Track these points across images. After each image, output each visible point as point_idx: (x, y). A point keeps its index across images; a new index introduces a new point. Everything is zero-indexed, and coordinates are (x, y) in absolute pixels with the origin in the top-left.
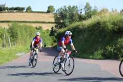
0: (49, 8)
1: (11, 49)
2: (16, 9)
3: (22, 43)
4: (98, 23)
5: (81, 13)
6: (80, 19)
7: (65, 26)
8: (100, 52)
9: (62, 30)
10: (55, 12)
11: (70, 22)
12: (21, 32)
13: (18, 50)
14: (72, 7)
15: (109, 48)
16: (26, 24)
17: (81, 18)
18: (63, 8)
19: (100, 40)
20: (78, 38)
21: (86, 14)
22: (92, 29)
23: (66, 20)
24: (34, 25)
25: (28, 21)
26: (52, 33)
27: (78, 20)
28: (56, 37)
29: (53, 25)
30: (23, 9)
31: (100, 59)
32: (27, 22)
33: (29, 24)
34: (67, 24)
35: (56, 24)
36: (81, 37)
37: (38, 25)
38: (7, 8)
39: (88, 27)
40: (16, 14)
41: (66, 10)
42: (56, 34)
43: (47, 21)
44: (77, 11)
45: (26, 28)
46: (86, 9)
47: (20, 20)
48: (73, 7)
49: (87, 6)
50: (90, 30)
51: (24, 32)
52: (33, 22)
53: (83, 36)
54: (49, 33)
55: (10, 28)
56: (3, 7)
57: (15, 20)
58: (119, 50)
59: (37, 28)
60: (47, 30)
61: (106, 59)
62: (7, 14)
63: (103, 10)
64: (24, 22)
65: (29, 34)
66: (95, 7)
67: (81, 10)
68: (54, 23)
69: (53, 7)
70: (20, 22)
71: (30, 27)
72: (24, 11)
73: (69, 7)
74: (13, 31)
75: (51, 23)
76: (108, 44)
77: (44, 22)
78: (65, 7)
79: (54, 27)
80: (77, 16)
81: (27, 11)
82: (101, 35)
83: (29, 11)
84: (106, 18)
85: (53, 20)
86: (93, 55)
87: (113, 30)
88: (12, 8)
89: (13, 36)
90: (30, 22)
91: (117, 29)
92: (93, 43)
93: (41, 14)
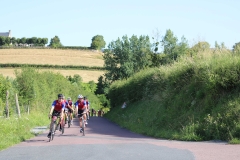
0: (93, 39)
1: (20, 120)
2: (30, 41)
3: (41, 107)
4: (190, 71)
5: (156, 49)
6: (153, 61)
7: (126, 76)
8: (193, 126)
9: (120, 83)
10: (106, 48)
11: (135, 68)
12: (40, 86)
13: (35, 121)
14: (138, 38)
15: (210, 119)
16: (51, 70)
17: (156, 61)
18: (121, 39)
19: (193, 103)
20: (150, 99)
21: (165, 52)
22: (177, 81)
23: (126, 64)
24: (66, 73)
25: (54, 64)
26: (100, 88)
27: (150, 63)
28: (108, 97)
29: (102, 73)
30: (43, 41)
31: (193, 140)
32: (51, 67)
33: (56, 71)
34: (129, 70)
35: (108, 72)
36: (156, 97)
37: (72, 73)
38: (13, 39)
39: (170, 78)
40: (31, 50)
41: (126, 44)
42: (106, 91)
43: (90, 65)
44: (148, 46)
45: (50, 80)
46: (167, 43)
47: (37, 63)
48: (141, 39)
49: (168, 37)
50: (174, 84)
51: (45, 87)
52: (64, 67)
53: (161, 96)
54: (95, 88)
55: (19, 79)
57: (29, 63)
58: (229, 122)
59: (70, 79)
60: (90, 83)
61: (204, 140)
62: (13, 51)
63: (199, 45)
64: (45, 66)
65: (56, 91)
66: (183, 38)
67: (157, 44)
68: (103, 69)
69: (102, 37)
70: (38, 66)
71: (59, 77)
72: (46, 45)
73: (134, 38)
74: (25, 84)
75: (98, 69)
76: (208, 111)
77: (84, 68)
78: (125, 38)
79: (104, 77)
80: (149, 57)
81: (51, 46)
82: (194, 95)
83: (55, 45)
84: (205, 60)
85: (101, 63)
86: (179, 131)
87: (219, 85)
88: (23, 39)
89: (24, 94)
90: (56, 67)
91: (225, 82)
92: (179, 109)
93: (79, 51)
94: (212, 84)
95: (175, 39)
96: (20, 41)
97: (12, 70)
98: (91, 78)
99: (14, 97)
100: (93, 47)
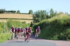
0: (30, 11)
1: (8, 34)
2: (11, 12)
4: (56, 20)
5: (48, 14)
7: (39, 22)
8: (57, 36)
9: (37, 24)
10: (33, 13)
11: (42, 19)
14: (43, 11)
15: (61, 34)
16: (17, 20)
17: (48, 17)
18: (38, 11)
19: (57, 30)
20: (45, 28)
23: (39, 18)
24: (21, 21)
25: (18, 18)
26: (31, 25)
27: (46, 18)
29: (32, 21)
30: (15, 12)
31: (57, 40)
32: (17, 19)
33: (18, 20)
34: (40, 20)
35: (34, 21)
37: (23, 21)
38: (6, 11)
39: (51, 22)
40: (11, 14)
41: (39, 13)
42: (33, 26)
43: (29, 19)
44: (46, 13)
45: (16, 23)
47: (13, 18)
49: (52, 11)
50: (52, 24)
51: (15, 25)
52: (21, 19)
53: (48, 27)
55: (8, 23)
56: (4, 10)
57: (11, 18)
58: (67, 35)
59: (23, 23)
60: (28, 24)
61: (60, 40)
62: (6, 14)
63: (60, 13)
64: (15, 19)
65: (18, 26)
66: (56, 11)
67: (48, 12)
69: (32, 11)
70: (13, 19)
71: (19, 22)
72: (16, 13)
73: (41, 11)
74: (9, 24)
75: (31, 20)
76: (61, 32)
77: (27, 19)
78: (39, 11)
80: (46, 16)
81: (17, 13)
82: (57, 27)
83: (18, 13)
84: (61, 18)
85: (32, 18)
86: (53, 37)
87: (64, 24)
88: (9, 11)
89: (9, 27)
90: (19, 19)
91: (66, 24)
92: (53, 31)
93: (25, 15)
94: (62, 24)
95: (53, 11)
96: (8, 12)
97: (6, 20)
98: (29, 22)
99: (6, 28)
100: (29, 13)
